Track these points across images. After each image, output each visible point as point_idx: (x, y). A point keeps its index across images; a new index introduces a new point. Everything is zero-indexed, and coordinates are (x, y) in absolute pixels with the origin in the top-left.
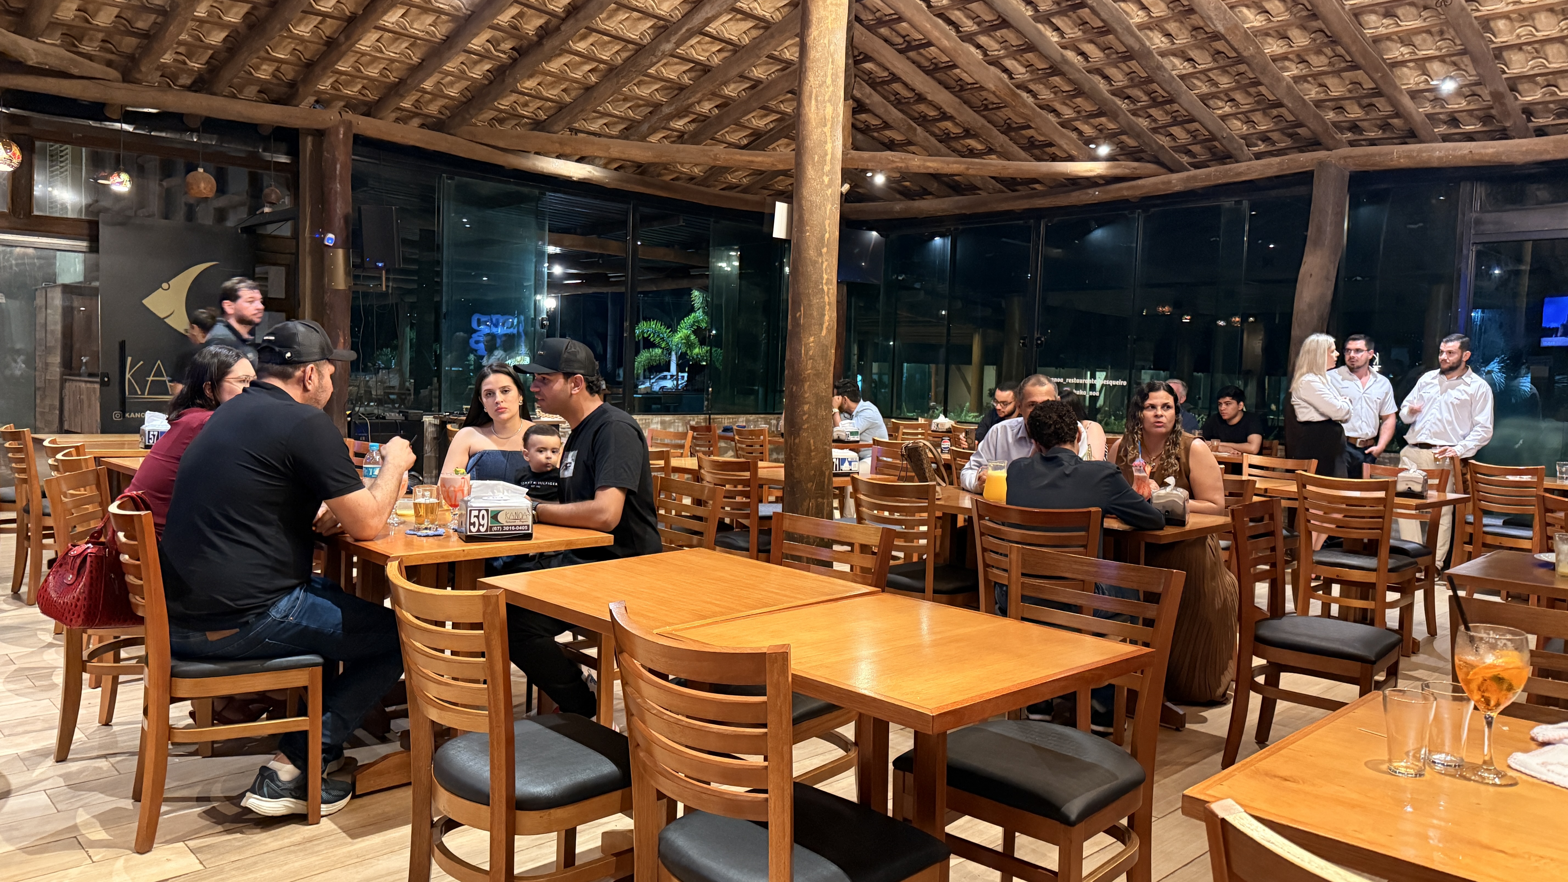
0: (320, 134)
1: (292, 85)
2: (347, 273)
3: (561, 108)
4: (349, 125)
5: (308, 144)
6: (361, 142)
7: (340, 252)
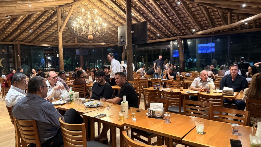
0: (16, 45)
1: (13, 40)
2: (20, 59)
3: (44, 40)
4: (20, 43)
5: (15, 46)
6: (21, 45)
7: (20, 57)
